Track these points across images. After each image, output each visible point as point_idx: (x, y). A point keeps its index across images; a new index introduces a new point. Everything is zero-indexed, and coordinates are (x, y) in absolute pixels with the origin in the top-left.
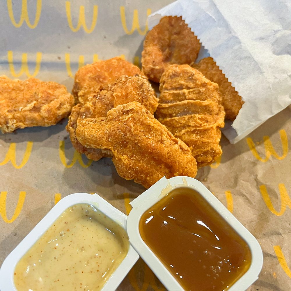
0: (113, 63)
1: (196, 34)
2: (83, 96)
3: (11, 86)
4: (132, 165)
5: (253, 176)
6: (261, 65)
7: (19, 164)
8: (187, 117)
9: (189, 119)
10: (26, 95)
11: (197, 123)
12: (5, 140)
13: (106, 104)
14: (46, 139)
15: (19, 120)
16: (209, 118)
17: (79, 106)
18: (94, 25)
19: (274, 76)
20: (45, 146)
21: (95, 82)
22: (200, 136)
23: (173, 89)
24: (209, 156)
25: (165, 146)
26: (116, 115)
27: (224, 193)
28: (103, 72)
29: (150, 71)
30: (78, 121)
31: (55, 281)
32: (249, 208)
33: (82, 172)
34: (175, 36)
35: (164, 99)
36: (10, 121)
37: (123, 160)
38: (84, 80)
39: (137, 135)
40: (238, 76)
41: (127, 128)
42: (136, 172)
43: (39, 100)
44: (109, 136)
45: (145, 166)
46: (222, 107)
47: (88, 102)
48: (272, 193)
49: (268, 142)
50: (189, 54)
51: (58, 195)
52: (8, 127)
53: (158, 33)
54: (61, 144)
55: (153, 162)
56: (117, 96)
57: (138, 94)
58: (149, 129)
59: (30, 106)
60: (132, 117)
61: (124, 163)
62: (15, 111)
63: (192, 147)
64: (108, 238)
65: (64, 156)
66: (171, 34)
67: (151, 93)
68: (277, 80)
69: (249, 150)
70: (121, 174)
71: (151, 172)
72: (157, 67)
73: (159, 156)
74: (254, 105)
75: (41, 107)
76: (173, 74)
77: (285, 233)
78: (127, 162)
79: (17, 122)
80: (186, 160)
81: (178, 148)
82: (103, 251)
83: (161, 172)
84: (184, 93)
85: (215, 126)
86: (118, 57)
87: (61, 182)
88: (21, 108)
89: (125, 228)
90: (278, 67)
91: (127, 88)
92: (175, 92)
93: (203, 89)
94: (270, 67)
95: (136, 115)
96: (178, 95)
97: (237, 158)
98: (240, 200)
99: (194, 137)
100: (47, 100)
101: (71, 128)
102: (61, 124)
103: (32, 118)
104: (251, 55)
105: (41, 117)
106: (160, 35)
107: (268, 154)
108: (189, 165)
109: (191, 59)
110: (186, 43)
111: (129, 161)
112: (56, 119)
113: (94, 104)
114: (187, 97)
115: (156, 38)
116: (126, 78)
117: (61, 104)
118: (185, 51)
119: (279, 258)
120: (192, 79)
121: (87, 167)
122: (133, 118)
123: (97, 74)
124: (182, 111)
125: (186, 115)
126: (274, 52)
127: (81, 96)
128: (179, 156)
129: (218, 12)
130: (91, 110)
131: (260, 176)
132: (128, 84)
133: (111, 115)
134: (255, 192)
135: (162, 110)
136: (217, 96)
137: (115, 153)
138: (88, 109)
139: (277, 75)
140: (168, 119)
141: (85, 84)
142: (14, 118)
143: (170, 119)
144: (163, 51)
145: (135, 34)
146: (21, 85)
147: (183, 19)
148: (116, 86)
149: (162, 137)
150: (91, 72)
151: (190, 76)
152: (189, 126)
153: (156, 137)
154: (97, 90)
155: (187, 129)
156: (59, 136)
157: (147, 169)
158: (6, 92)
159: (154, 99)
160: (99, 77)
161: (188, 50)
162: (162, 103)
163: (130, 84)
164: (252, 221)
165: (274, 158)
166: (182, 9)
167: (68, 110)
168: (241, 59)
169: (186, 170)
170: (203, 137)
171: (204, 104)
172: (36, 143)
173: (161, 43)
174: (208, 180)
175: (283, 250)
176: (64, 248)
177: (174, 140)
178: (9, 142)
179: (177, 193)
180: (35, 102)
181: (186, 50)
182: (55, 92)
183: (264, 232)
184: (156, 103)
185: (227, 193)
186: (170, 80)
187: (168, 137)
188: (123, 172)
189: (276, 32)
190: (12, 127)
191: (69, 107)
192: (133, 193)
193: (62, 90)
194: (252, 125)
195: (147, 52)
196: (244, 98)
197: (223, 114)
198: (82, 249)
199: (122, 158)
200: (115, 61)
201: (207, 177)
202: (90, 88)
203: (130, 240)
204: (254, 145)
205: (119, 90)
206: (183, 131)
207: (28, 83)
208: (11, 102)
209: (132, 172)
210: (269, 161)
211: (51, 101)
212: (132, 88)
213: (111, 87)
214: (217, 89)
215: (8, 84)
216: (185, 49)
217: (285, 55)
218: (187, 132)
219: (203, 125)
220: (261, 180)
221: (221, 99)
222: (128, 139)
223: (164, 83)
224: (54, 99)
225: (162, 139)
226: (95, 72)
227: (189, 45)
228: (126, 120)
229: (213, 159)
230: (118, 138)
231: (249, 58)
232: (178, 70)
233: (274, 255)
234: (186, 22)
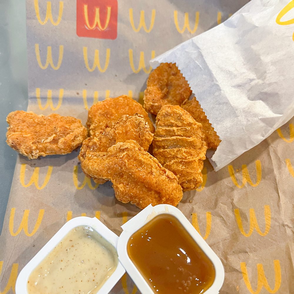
0: (120, 101)
1: (186, 79)
2: (94, 129)
3: (36, 121)
4: (127, 191)
5: (230, 200)
6: (236, 110)
7: (40, 185)
8: (176, 150)
9: (177, 152)
10: (48, 129)
11: (183, 156)
12: (31, 165)
13: (110, 140)
14: (63, 164)
15: (41, 150)
16: (193, 152)
17: (89, 139)
18: (106, 66)
19: (247, 119)
20: (62, 170)
21: (104, 117)
22: (185, 167)
23: (165, 125)
24: (192, 183)
25: (154, 176)
26: (114, 152)
27: (206, 214)
28: (111, 109)
29: (150, 107)
30: (87, 153)
31: (60, 288)
32: (225, 228)
33: (90, 194)
34: (172, 76)
35: (158, 134)
36: (34, 152)
37: (120, 188)
38: (95, 116)
39: (130, 168)
40: (217, 118)
41: (122, 163)
42: (131, 197)
43: (58, 134)
44: (108, 169)
45: (138, 192)
46: (205, 143)
47: (95, 138)
48: (243, 216)
49: (245, 170)
50: (183, 93)
51: (70, 213)
52: (32, 156)
53: (158, 75)
54: (75, 169)
55: (144, 189)
56: (119, 133)
57: (136, 131)
58: (141, 163)
59: (50, 139)
60: (126, 154)
61: (120, 190)
62: (38, 142)
63: (179, 176)
64: (103, 254)
65: (76, 178)
66: (169, 75)
67: (147, 129)
68: (250, 123)
69: (229, 176)
70: (118, 198)
71: (143, 197)
72: (156, 104)
73: (149, 185)
74: (230, 143)
75: (59, 139)
76: (166, 114)
77: (251, 252)
78: (123, 189)
79: (40, 152)
80: (171, 188)
81: (165, 179)
82: (99, 264)
83: (151, 197)
84: (174, 131)
85: (197, 159)
86: (124, 95)
87: (73, 201)
88: (43, 140)
89: (116, 247)
90: (250, 112)
91: (127, 126)
92: (167, 128)
93: (188, 128)
94: (244, 111)
95: (130, 153)
96: (169, 131)
97: (219, 183)
98: (218, 220)
99: (181, 167)
100: (64, 134)
101: (81, 158)
102: (77, 151)
103: (51, 149)
104: (228, 101)
105: (58, 148)
106: (160, 77)
107: (245, 181)
108: (175, 192)
109: (185, 97)
110: (181, 83)
111: (124, 188)
112: (71, 148)
113: (100, 139)
114: (176, 134)
115: (157, 79)
116: (127, 117)
117: (76, 137)
118: (180, 90)
119: (243, 273)
120: (180, 119)
121: (94, 189)
122: (128, 155)
123: (106, 111)
124: (172, 144)
125: (175, 148)
126: (249, 98)
127: (92, 129)
128: (166, 185)
129: (204, 62)
130: (98, 144)
131: (235, 201)
132: (127, 123)
133: (111, 152)
134: (231, 214)
135: (157, 143)
136: (200, 134)
137: (114, 182)
138: (95, 144)
139: (249, 119)
140: (162, 150)
141: (96, 120)
142: (37, 148)
143: (163, 150)
144: (162, 90)
145: (141, 72)
146: (45, 120)
147: (177, 65)
148: (118, 125)
149: (152, 169)
150: (101, 109)
151: (178, 117)
152: (177, 157)
153: (147, 170)
154: (103, 127)
155: (176, 160)
156: (74, 162)
157: (140, 195)
158: (32, 126)
159: (150, 134)
160: (107, 114)
161: (183, 90)
162: (157, 136)
163: (130, 123)
164: (225, 240)
165: (249, 185)
166: (176, 57)
167: (81, 141)
168: (220, 104)
169: (171, 196)
170: (187, 168)
171: (189, 141)
172: (55, 167)
173: (161, 83)
174: (193, 202)
175: (248, 266)
176: (69, 261)
177: (163, 170)
178: (33, 167)
179: (161, 217)
180: (54, 135)
181: (182, 89)
182: (71, 126)
183: (234, 250)
184: (151, 137)
185: (208, 214)
186: (163, 118)
187: (158, 168)
188: (120, 197)
189: (251, 80)
190: (36, 155)
191: (82, 139)
192: (130, 212)
193: (77, 124)
194: (230, 158)
195: (148, 91)
196: (221, 138)
197: (205, 148)
198: (83, 262)
199: (119, 186)
200: (122, 99)
201: (192, 199)
202: (100, 123)
203: (119, 258)
204: (234, 172)
205: (120, 128)
206: (173, 161)
207: (50, 118)
208: (35, 135)
209: (128, 197)
210: (245, 187)
211: (68, 134)
212: (131, 127)
213: (114, 126)
214: (200, 128)
215: (34, 119)
216: (180, 88)
217: (258, 101)
218: (176, 162)
219: (187, 158)
220: (236, 204)
221: (203, 136)
222: (123, 171)
223: (159, 120)
224: (70, 132)
225: (151, 171)
226: (105, 109)
227: (184, 85)
228: (121, 157)
229: (196, 186)
230: (116, 171)
231: (227, 103)
232: (169, 110)
233: (239, 270)
234: (179, 69)
